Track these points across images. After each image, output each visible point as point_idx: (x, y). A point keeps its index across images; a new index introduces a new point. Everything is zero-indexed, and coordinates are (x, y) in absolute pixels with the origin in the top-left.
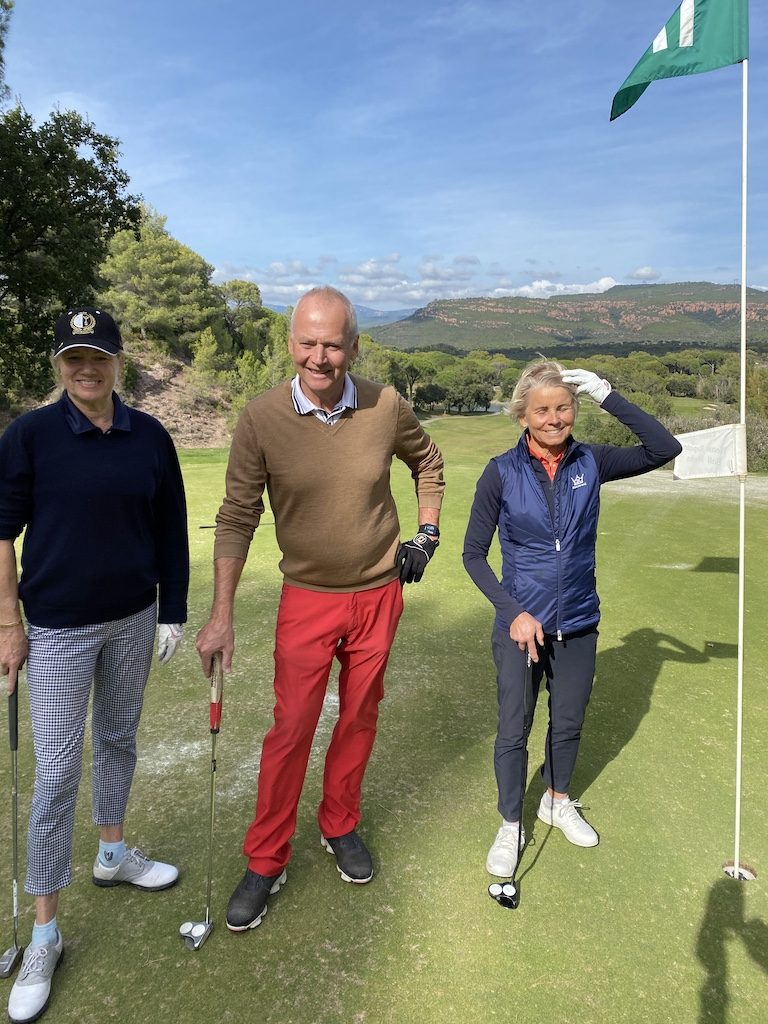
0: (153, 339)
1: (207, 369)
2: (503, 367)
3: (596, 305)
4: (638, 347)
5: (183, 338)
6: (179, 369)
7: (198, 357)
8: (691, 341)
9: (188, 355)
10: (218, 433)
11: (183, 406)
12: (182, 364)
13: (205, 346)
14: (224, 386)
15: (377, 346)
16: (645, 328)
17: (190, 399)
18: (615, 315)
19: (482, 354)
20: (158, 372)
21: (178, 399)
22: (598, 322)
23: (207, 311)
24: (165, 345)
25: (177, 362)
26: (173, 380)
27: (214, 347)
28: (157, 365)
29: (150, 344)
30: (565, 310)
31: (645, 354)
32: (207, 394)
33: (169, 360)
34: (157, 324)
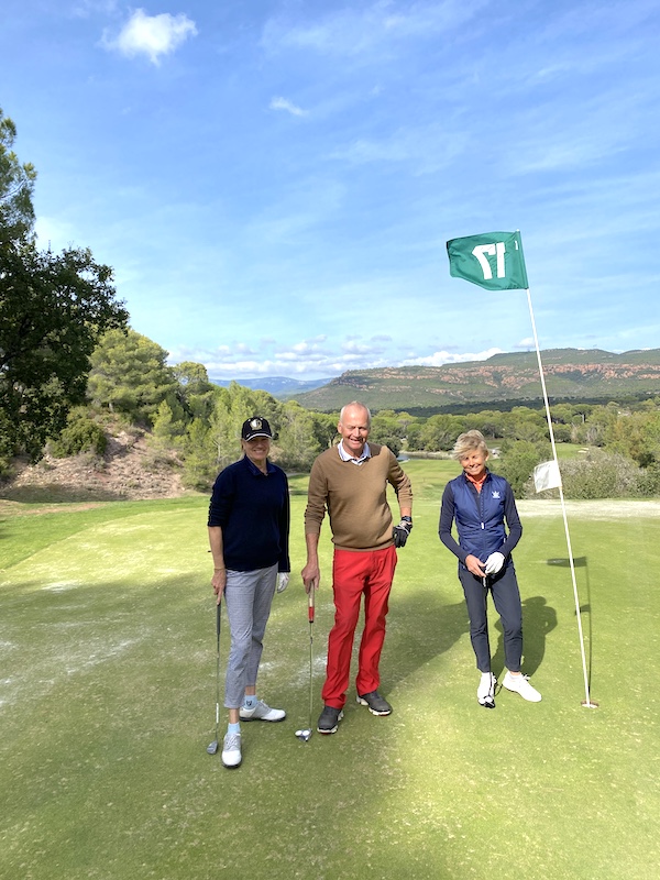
0: (119, 412)
1: (164, 434)
2: (407, 423)
3: (481, 370)
4: (519, 403)
5: (143, 410)
6: (141, 435)
7: (156, 426)
8: (563, 396)
9: (148, 423)
10: (174, 487)
11: (145, 465)
12: (143, 431)
13: (163, 415)
14: (178, 448)
15: (302, 409)
16: (523, 387)
17: (150, 460)
18: (497, 377)
19: (389, 412)
20: (123, 438)
21: (140, 460)
22: (483, 383)
23: (162, 388)
24: (129, 416)
25: (139, 430)
26: (136, 445)
27: (170, 416)
28: (123, 433)
29: (117, 416)
30: (456, 375)
31: (525, 408)
32: (164, 455)
33: (133, 428)
34: (121, 399)
